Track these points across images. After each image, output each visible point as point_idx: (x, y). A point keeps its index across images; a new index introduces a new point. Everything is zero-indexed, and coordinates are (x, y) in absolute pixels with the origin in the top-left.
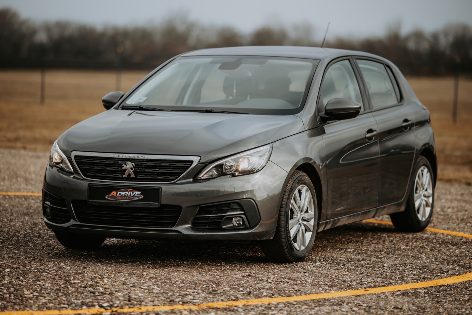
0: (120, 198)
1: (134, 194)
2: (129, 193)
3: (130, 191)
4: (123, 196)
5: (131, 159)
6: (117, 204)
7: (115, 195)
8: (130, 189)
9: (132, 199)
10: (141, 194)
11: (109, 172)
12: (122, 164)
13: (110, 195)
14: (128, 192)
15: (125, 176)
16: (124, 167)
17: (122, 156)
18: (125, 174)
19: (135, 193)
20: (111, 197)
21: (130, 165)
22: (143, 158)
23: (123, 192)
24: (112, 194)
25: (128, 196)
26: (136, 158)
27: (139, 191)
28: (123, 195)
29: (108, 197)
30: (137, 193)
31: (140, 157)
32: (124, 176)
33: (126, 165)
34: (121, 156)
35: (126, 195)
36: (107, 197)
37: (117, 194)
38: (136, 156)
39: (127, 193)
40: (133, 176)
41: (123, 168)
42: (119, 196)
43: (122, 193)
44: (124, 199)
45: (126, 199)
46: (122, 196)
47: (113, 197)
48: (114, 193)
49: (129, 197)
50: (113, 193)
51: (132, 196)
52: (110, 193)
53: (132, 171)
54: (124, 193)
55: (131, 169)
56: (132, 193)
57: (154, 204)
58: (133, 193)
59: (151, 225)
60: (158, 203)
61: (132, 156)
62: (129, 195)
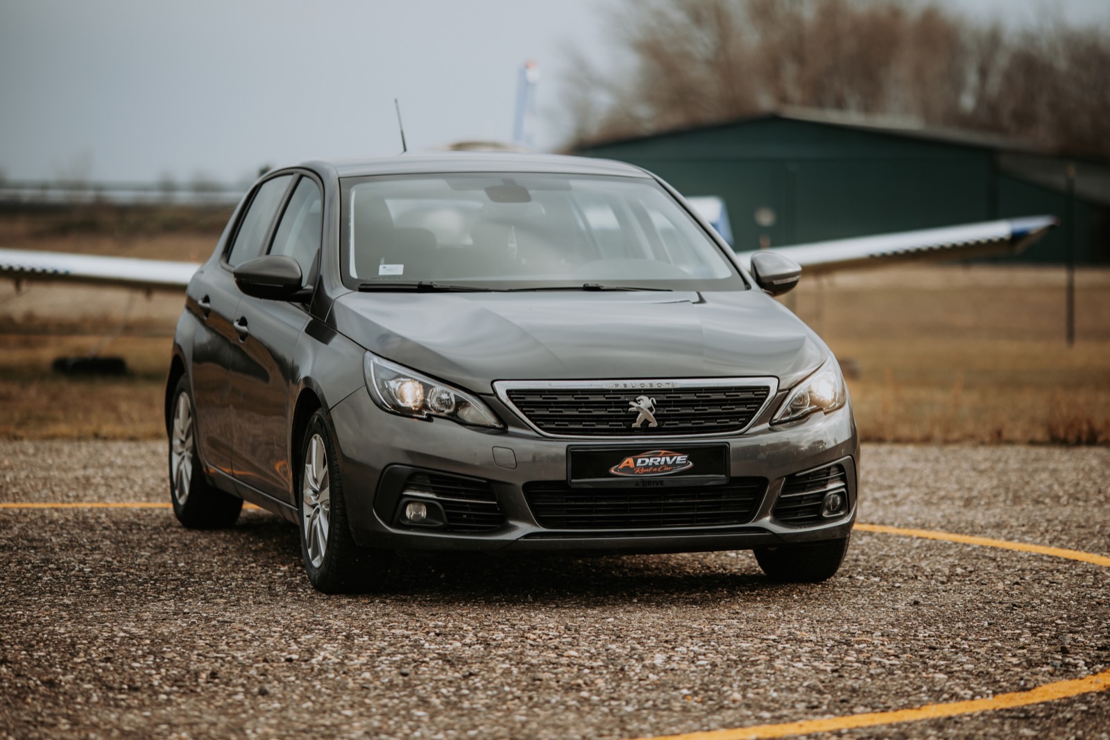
0: (643, 470)
1: (673, 459)
2: (663, 459)
3: (665, 455)
4: (650, 466)
5: (645, 390)
6: (637, 483)
7: (632, 464)
8: (664, 452)
9: (670, 470)
10: (688, 459)
11: (599, 419)
12: (628, 402)
13: (621, 467)
14: (661, 457)
15: (636, 425)
16: (633, 406)
17: (625, 385)
18: (635, 422)
19: (675, 458)
20: (621, 471)
21: (645, 402)
22: (670, 387)
23: (649, 458)
24: (624, 464)
25: (660, 465)
26: (655, 387)
27: (684, 454)
28: (650, 464)
29: (615, 470)
30: (680, 459)
31: (664, 384)
32: (634, 425)
33: (636, 401)
34: (621, 385)
35: (656, 463)
36: (612, 471)
37: (635, 462)
38: (655, 384)
39: (659, 459)
40: (654, 424)
41: (630, 409)
42: (641, 467)
43: (647, 460)
44: (652, 472)
45: (657, 472)
46: (647, 466)
47: (627, 469)
48: (629, 461)
49: (663, 468)
50: (626, 461)
51: (669, 466)
52: (619, 461)
53: (651, 414)
54: (652, 459)
55: (651, 409)
56: (668, 459)
57: (714, 479)
58: (671, 459)
59: (698, 522)
60: (724, 476)
61: (647, 384)
62: (662, 463)
